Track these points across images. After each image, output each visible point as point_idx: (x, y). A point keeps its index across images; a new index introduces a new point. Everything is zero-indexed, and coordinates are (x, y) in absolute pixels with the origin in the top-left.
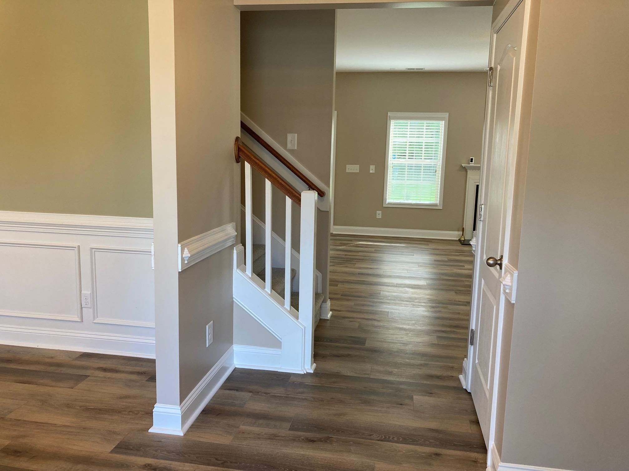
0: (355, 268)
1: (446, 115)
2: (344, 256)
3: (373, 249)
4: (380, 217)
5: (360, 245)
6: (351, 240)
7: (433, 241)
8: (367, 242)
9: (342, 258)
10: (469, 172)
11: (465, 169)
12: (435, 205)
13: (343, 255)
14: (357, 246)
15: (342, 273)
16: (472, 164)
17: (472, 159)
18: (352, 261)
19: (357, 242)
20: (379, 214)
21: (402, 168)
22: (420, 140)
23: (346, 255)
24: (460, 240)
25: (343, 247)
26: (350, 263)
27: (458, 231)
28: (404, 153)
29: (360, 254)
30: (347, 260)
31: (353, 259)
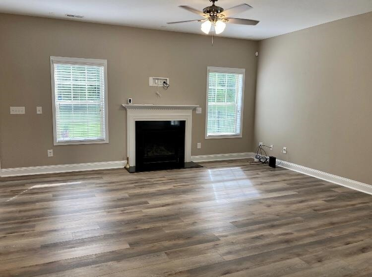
0: (35, 235)
1: (105, 62)
2: (17, 215)
3: (50, 195)
4: (52, 155)
5: (35, 191)
6: (23, 185)
7: (104, 172)
8: (42, 184)
9: (15, 219)
10: (128, 110)
11: (125, 109)
12: (103, 140)
13: (16, 212)
14: (33, 193)
15: (17, 252)
16: (130, 104)
17: (130, 100)
18: (30, 221)
19: (30, 186)
20: (50, 153)
21: (67, 108)
22: (83, 83)
23: (20, 211)
24: (125, 168)
25: (14, 198)
26: (26, 227)
27: (123, 160)
28: (68, 95)
29: (38, 205)
30: (23, 221)
31: (30, 217)
